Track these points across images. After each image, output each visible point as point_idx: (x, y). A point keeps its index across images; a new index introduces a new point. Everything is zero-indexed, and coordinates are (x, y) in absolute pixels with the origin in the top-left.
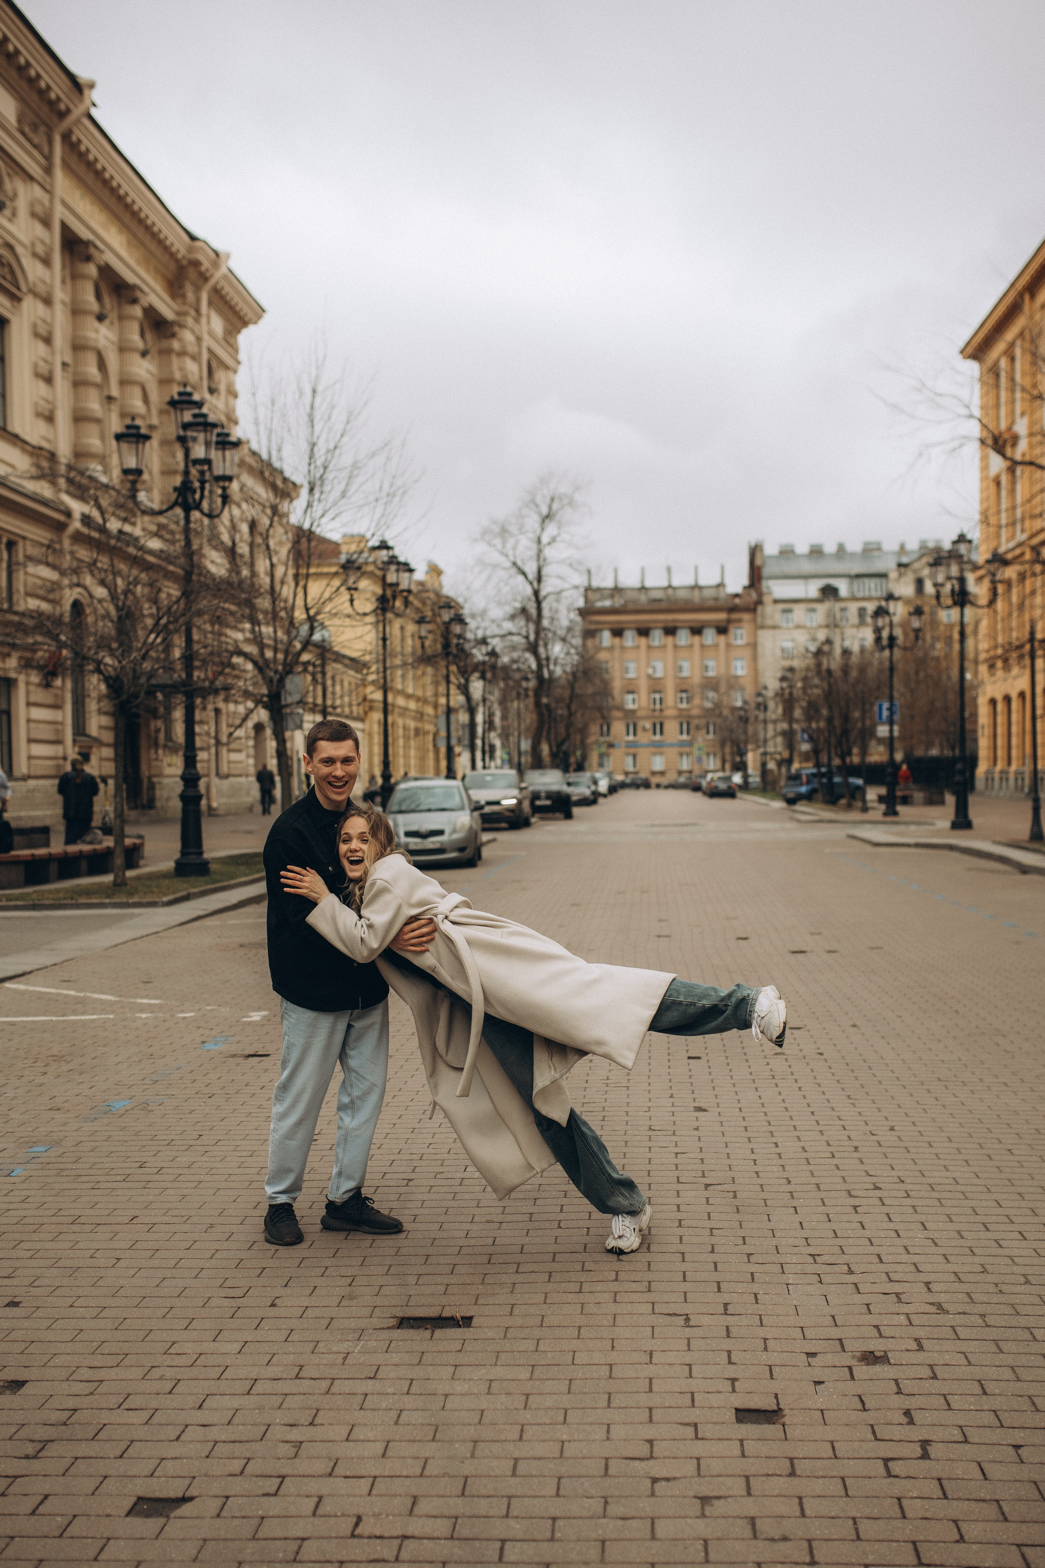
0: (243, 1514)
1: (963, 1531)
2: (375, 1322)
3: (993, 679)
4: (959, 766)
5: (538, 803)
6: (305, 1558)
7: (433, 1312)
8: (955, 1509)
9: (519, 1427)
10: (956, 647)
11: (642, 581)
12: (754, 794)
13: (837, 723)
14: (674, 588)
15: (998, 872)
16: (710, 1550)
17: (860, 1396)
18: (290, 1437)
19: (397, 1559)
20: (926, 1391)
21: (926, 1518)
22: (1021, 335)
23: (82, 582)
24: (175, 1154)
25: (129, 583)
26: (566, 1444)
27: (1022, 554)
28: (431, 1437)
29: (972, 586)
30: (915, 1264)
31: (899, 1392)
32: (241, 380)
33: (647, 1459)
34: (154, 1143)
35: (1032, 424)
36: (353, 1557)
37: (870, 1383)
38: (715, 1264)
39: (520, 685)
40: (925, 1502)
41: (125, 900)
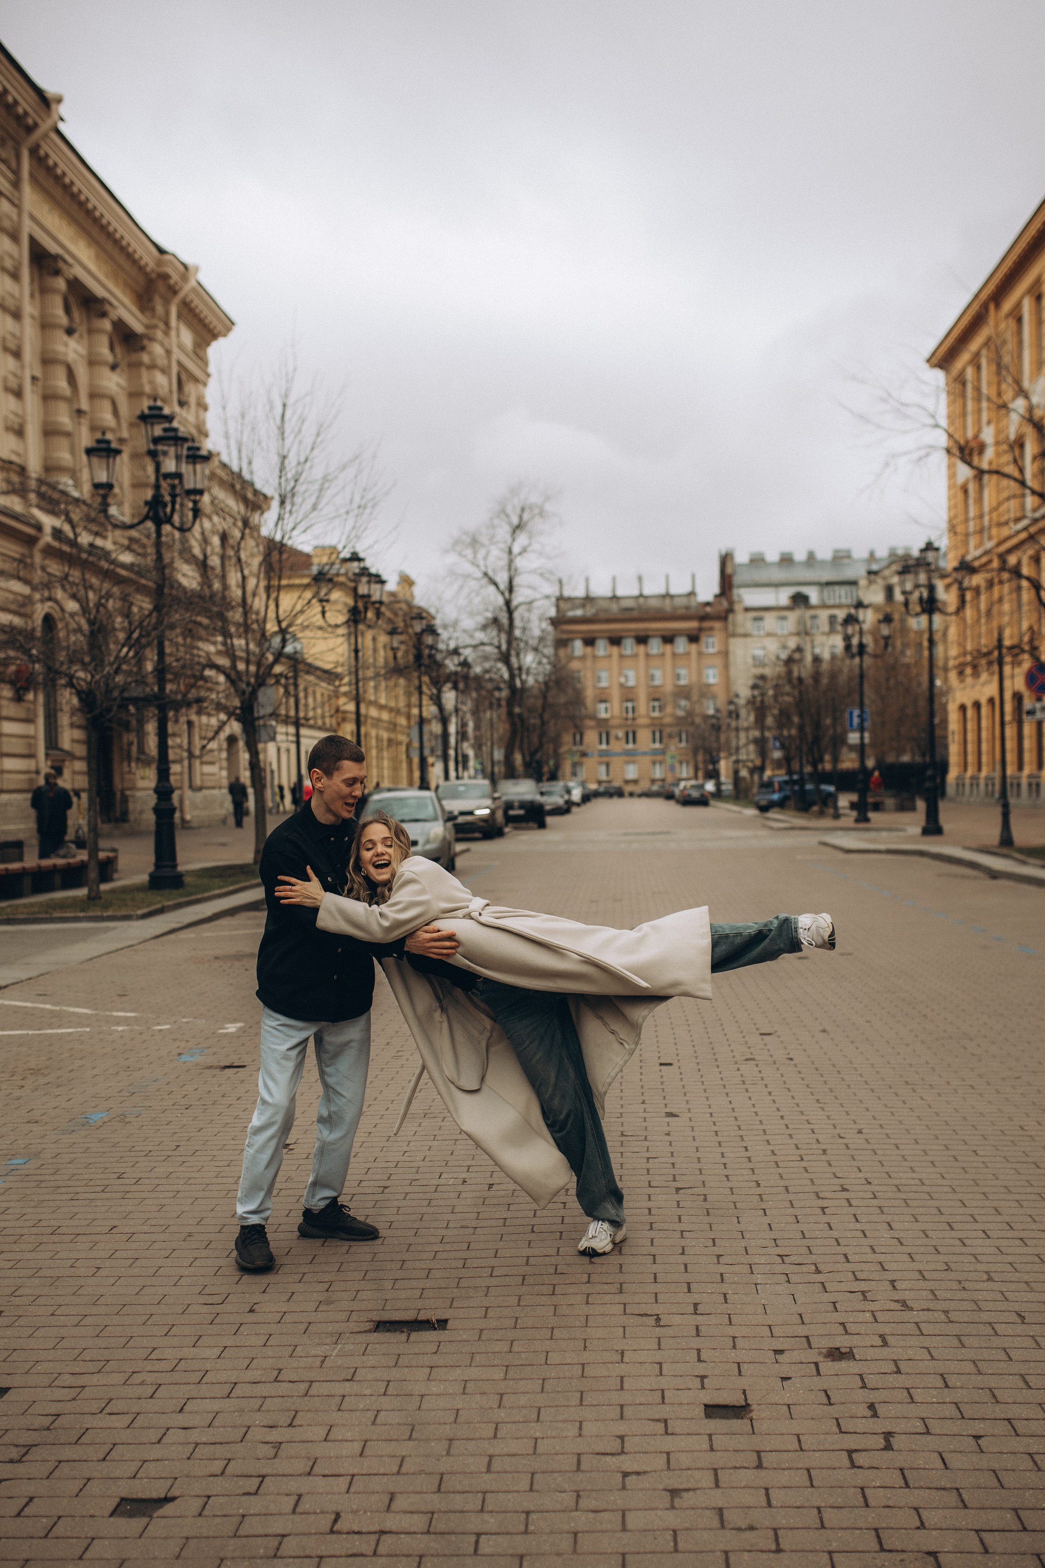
0: (224, 1513)
1: (924, 1518)
2: (352, 1326)
3: (962, 686)
4: (929, 773)
5: (512, 813)
6: (284, 1554)
7: (409, 1316)
8: (914, 1497)
9: (494, 1426)
10: (926, 653)
11: (614, 591)
12: (726, 802)
13: (808, 730)
14: (646, 597)
15: (968, 877)
16: (679, 1540)
17: (825, 1391)
18: (268, 1439)
19: (375, 1554)
20: (890, 1385)
21: (888, 1507)
22: (987, 344)
23: (53, 595)
24: (153, 1164)
25: (101, 598)
26: (539, 1441)
27: (990, 561)
28: (407, 1436)
29: (941, 594)
30: (880, 1263)
31: (864, 1386)
32: (211, 393)
33: (619, 1454)
34: (133, 1154)
35: (998, 432)
36: (332, 1552)
37: (835, 1378)
38: (686, 1265)
39: (492, 695)
40: (888, 1491)
41: (99, 914)
